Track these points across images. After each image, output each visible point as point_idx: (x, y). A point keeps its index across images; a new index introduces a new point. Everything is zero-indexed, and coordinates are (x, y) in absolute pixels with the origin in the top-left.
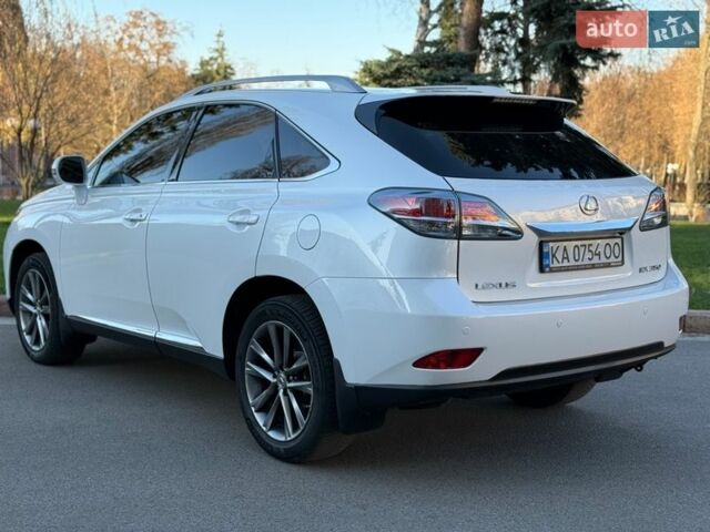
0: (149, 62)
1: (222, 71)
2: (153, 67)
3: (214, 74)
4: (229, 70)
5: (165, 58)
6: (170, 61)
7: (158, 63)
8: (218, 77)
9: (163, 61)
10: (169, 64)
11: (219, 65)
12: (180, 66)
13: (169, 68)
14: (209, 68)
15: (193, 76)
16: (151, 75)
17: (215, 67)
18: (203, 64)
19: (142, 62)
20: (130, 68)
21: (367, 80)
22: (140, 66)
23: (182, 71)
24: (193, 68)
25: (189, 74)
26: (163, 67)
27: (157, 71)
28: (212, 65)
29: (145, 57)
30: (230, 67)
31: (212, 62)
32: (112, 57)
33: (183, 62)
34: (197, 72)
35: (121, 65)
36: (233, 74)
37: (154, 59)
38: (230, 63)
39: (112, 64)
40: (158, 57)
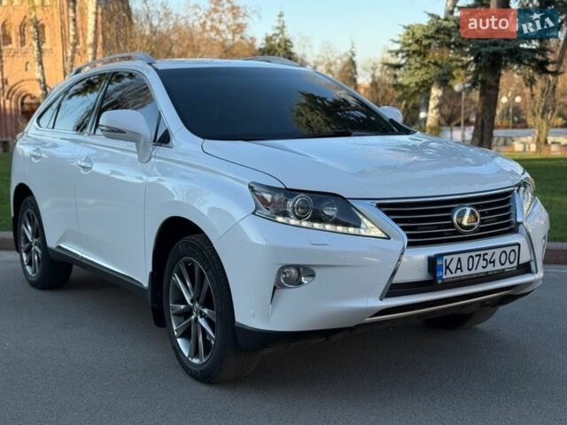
0: (227, 40)
1: (282, 44)
2: (229, 44)
3: (277, 48)
4: (289, 44)
5: (239, 36)
6: (242, 38)
7: (233, 39)
8: (280, 50)
9: (237, 38)
10: (242, 41)
11: (280, 39)
12: (250, 42)
13: (242, 44)
14: (273, 43)
15: (260, 49)
16: (228, 50)
17: (278, 41)
18: (268, 39)
19: (221, 40)
20: (212, 45)
21: (410, 41)
22: (219, 43)
23: (252, 46)
24: (260, 43)
25: (257, 48)
26: (237, 43)
27: (233, 47)
28: (275, 40)
29: (224, 36)
30: (289, 41)
31: (274, 37)
32: (198, 37)
33: (252, 39)
34: (263, 46)
35: (205, 42)
36: (291, 46)
37: (230, 37)
38: (288, 37)
39: (199, 42)
40: (233, 36)
